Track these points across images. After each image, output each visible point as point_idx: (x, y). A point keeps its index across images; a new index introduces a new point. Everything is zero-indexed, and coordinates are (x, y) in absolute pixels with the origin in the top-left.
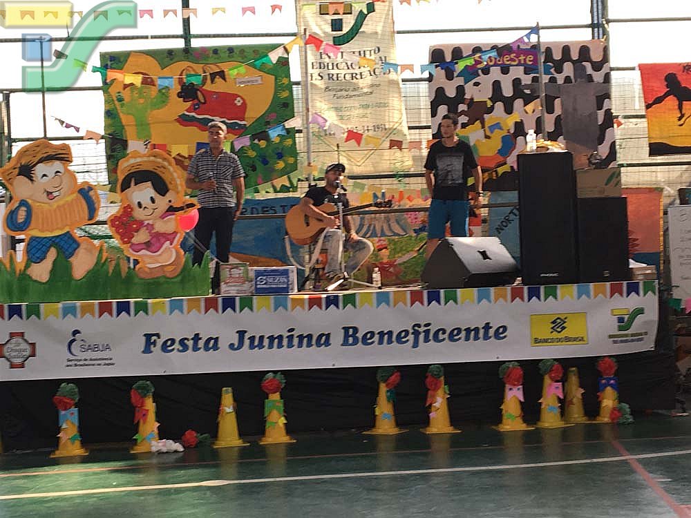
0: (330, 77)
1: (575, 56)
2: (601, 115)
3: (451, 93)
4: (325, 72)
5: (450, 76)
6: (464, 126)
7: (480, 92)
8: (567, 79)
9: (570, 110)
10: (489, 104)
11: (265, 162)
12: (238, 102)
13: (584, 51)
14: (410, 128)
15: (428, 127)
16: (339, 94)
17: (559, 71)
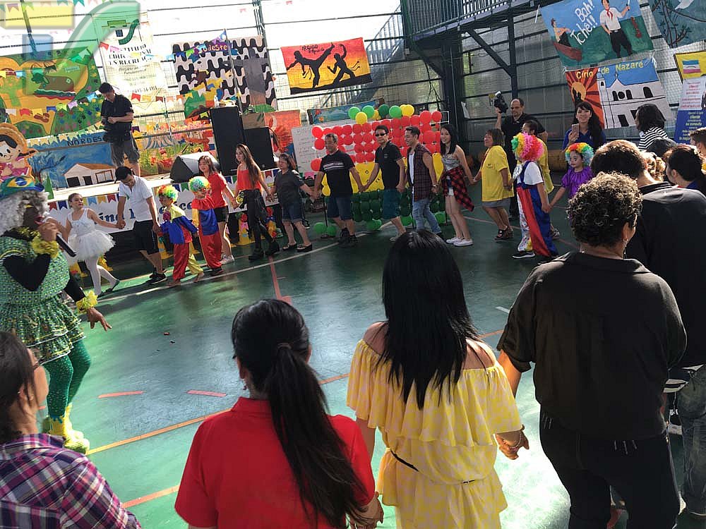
0: (121, 62)
1: (248, 45)
2: (265, 74)
3: (186, 68)
4: (117, 60)
5: (184, 59)
6: (196, 85)
7: (201, 66)
8: (246, 56)
9: (249, 73)
10: (208, 73)
11: (90, 113)
12: (68, 81)
13: (253, 41)
14: (169, 87)
15: (177, 86)
16: (127, 71)
17: (242, 53)
